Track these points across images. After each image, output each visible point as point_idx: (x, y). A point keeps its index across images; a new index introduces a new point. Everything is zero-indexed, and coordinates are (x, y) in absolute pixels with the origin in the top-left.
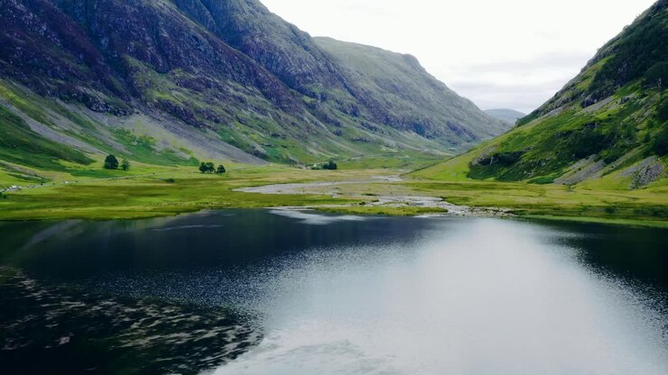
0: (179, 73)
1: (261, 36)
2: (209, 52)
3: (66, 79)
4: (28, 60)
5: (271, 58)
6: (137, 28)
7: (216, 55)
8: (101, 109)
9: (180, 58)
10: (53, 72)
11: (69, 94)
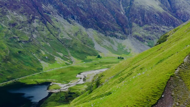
0: (146, 26)
1: (183, 9)
2: (159, 18)
3: (113, 32)
4: (106, 28)
5: (184, 16)
6: (138, 15)
7: (161, 19)
8: (119, 38)
9: (148, 22)
10: (111, 30)
11: (113, 35)
